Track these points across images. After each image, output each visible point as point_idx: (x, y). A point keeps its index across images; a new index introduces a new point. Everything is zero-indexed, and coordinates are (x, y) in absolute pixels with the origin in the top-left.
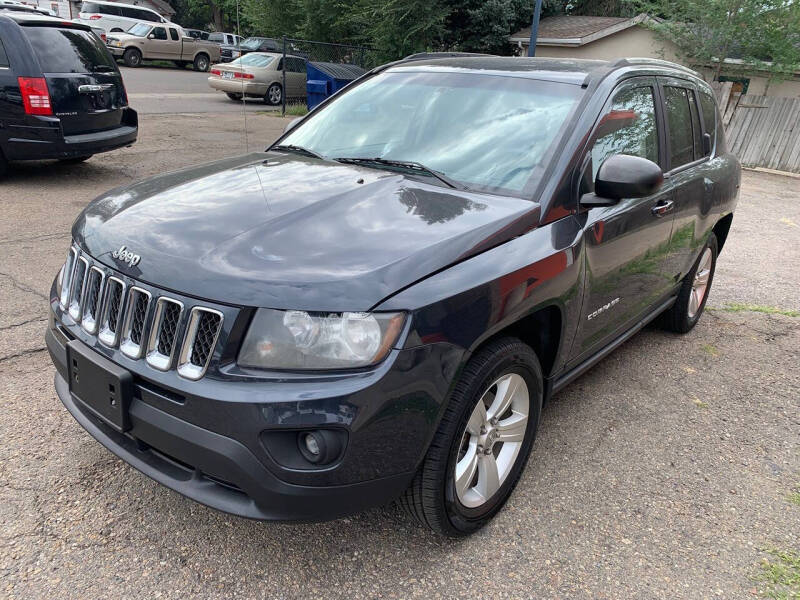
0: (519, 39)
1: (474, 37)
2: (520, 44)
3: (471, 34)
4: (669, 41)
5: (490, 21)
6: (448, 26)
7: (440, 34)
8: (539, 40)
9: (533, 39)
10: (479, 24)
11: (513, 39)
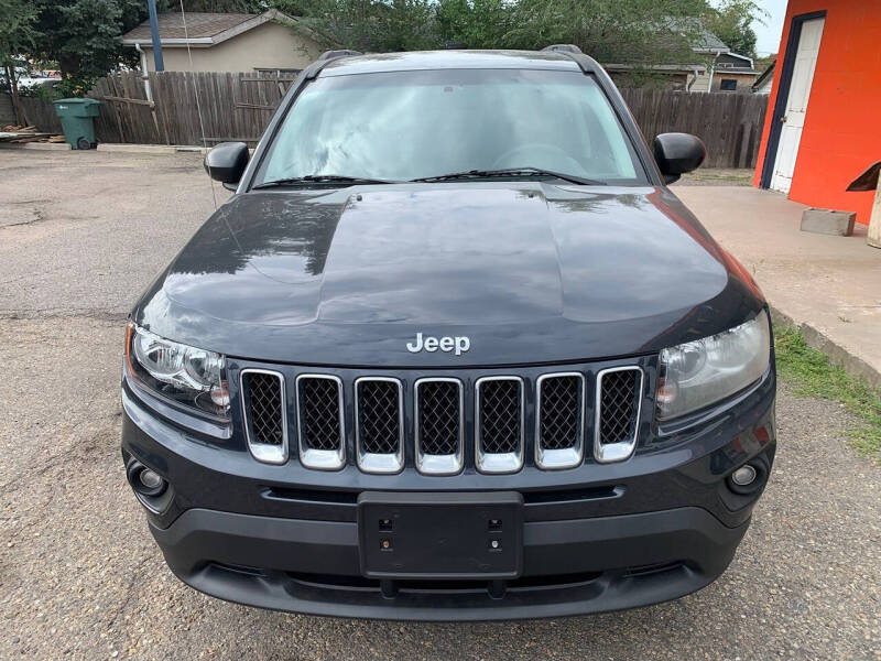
0: (136, 41)
1: (74, 39)
2: (137, 46)
3: (69, 36)
4: (308, 38)
5: (91, 19)
6: (36, 27)
7: (30, 38)
8: (162, 41)
9: (156, 40)
10: (79, 24)
11: (128, 41)
